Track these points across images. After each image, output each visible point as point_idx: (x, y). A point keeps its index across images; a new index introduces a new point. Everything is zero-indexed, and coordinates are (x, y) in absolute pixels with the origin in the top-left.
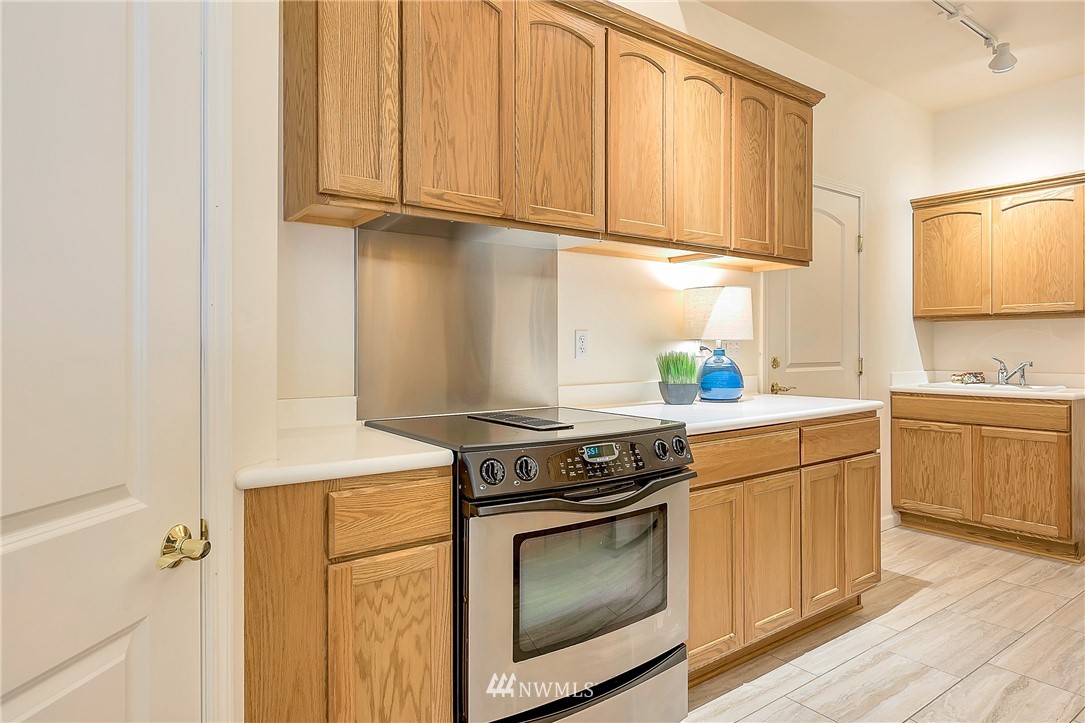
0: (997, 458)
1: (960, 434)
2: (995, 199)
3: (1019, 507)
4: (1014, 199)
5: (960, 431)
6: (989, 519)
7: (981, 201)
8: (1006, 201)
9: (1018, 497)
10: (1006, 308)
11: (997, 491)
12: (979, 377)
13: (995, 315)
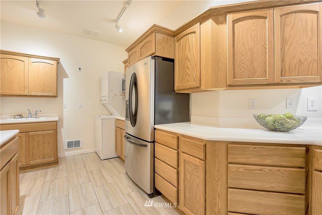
0: (35, 142)
1: (21, 136)
2: (29, 58)
3: (42, 155)
4: (36, 60)
5: (21, 135)
6: (32, 162)
7: (24, 57)
8: (33, 60)
9: (42, 152)
10: (33, 94)
11: (35, 152)
12: (21, 116)
13: (29, 95)
